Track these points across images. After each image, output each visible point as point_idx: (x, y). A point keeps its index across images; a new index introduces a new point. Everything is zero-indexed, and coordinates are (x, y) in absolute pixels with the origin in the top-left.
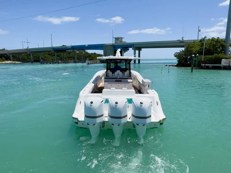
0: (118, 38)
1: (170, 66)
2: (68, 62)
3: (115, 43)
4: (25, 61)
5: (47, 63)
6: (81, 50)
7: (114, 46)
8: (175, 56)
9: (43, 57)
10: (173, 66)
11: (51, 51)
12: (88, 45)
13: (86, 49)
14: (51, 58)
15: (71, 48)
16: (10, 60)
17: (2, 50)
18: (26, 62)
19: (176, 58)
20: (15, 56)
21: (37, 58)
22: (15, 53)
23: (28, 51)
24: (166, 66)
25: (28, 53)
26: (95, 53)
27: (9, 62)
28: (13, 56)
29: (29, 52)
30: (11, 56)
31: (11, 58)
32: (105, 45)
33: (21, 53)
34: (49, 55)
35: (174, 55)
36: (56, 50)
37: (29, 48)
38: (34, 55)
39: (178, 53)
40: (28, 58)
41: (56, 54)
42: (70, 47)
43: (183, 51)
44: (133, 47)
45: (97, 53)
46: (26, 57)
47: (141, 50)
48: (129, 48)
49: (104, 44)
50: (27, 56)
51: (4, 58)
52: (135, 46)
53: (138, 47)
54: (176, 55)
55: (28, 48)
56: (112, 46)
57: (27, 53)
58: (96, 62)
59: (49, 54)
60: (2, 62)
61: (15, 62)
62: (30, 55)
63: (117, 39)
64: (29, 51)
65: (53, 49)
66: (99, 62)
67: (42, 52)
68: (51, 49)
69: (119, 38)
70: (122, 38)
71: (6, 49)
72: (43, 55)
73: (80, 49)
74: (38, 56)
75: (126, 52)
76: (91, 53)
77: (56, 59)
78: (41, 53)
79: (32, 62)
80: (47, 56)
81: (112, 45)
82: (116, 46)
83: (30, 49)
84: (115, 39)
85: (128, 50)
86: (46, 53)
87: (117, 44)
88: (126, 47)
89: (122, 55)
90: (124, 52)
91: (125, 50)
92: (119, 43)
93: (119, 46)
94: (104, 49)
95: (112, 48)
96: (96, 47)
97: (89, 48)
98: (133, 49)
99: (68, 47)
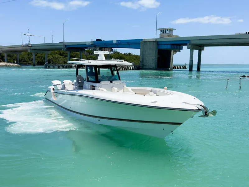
0: (165, 30)
3: (160, 37)
6: (106, 49)
9: (51, 57)
11: (61, 49)
12: (117, 41)
14: (62, 58)
15: (92, 44)
16: (4, 62)
20: (11, 55)
21: (42, 58)
22: (11, 51)
23: (29, 48)
24: (244, 76)
25: (29, 51)
26: (130, 54)
28: (8, 56)
30: (5, 55)
31: (5, 58)
32: (143, 41)
33: (20, 51)
36: (69, 48)
37: (30, 44)
40: (29, 59)
42: (90, 44)
44: (188, 44)
45: (133, 54)
46: (26, 57)
47: (203, 50)
48: (183, 46)
50: (28, 55)
52: (192, 42)
53: (198, 45)
56: (155, 43)
57: (27, 50)
59: (60, 53)
61: (10, 64)
62: (32, 54)
63: (163, 31)
64: (31, 47)
65: (64, 47)
67: (48, 50)
68: (62, 47)
69: (168, 30)
70: (171, 30)
72: (51, 54)
73: (105, 46)
74: (43, 56)
76: (125, 54)
78: (47, 52)
79: (34, 65)
80: (57, 56)
81: (154, 40)
82: (160, 43)
84: (161, 31)
85: (181, 49)
86: (56, 51)
87: (163, 40)
88: (178, 45)
89: (171, 58)
90: (174, 52)
91: (176, 49)
92: (166, 38)
93: (166, 43)
94: (141, 48)
95: (154, 47)
96: (129, 44)
97: (119, 46)
98: (188, 48)
99: (87, 44)
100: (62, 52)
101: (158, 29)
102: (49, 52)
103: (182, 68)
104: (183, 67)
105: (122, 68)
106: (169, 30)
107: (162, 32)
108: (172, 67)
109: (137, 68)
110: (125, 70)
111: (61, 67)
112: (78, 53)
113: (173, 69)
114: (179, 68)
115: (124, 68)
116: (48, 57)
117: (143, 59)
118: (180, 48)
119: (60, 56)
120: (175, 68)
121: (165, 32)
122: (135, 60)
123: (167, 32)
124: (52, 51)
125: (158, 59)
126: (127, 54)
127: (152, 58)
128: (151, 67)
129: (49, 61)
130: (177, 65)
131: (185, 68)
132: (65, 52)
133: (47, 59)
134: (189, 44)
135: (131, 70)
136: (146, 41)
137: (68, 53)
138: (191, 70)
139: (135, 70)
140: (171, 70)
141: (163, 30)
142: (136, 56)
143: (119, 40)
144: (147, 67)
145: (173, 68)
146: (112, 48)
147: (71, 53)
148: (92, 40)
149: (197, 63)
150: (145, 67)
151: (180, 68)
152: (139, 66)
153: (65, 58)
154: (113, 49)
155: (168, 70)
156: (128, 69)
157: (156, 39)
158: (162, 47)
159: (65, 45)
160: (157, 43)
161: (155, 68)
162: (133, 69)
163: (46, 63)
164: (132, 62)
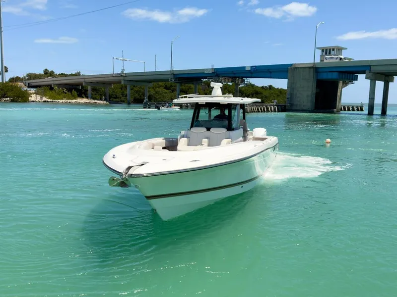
0: (330, 50)
3: (321, 61)
4: (117, 99)
9: (152, 92)
11: (166, 80)
12: (252, 67)
13: (246, 77)
15: (213, 73)
16: (87, 98)
17: (75, 75)
18: (117, 103)
20: (98, 88)
21: (140, 94)
22: (98, 83)
23: (122, 78)
25: (123, 83)
26: (271, 87)
27: (84, 100)
28: (94, 90)
29: (124, 80)
30: (89, 88)
31: (90, 92)
32: (293, 67)
33: (110, 83)
34: (166, 88)
36: (179, 78)
37: (124, 72)
38: (136, 89)
40: (123, 95)
41: (178, 87)
42: (211, 72)
44: (367, 72)
45: (276, 87)
46: (118, 92)
47: (392, 81)
48: (359, 75)
49: (292, 65)
50: (121, 89)
51: (74, 92)
52: (373, 68)
53: (383, 73)
55: (122, 72)
56: (312, 70)
57: (120, 82)
58: (267, 109)
59: (166, 86)
60: (70, 101)
61: (96, 101)
62: (126, 87)
63: (327, 51)
64: (125, 78)
65: (172, 76)
66: (275, 109)
67: (149, 81)
68: (169, 76)
69: (333, 50)
70: (340, 50)
71: (81, 74)
72: (153, 88)
74: (142, 91)
75: (350, 85)
76: (263, 87)
78: (148, 84)
79: (129, 104)
81: (311, 66)
82: (320, 70)
83: (127, 75)
84: (323, 51)
85: (355, 80)
86: (160, 83)
87: (325, 64)
88: (349, 73)
89: (339, 94)
90: (343, 84)
91: (347, 79)
93: (331, 69)
94: (288, 77)
95: (311, 75)
96: (270, 72)
97: (254, 75)
98: (367, 78)
99: (206, 72)
100: (168, 84)
101: (318, 48)
102: (151, 85)
103: (355, 109)
104: (357, 107)
105: (258, 109)
106: (335, 50)
107: (324, 53)
108: (340, 107)
109: (281, 109)
110: (262, 112)
112: (192, 86)
113: (341, 112)
114: (351, 109)
115: (261, 109)
116: (149, 91)
117: (291, 95)
118: (354, 78)
119: (166, 91)
120: (345, 110)
121: (330, 53)
122: (278, 96)
123: (332, 52)
124: (154, 83)
126: (266, 87)
127: (307, 93)
128: (304, 108)
129: (150, 98)
130: (347, 105)
131: (362, 110)
132: (173, 84)
133: (147, 94)
134: (369, 71)
135: (272, 111)
136: (297, 66)
137: (178, 85)
138: (371, 113)
139: (278, 111)
140: (338, 112)
141: (326, 50)
142: (281, 91)
143: (255, 66)
144: (298, 108)
145: (341, 110)
146: (243, 77)
147: (181, 86)
148: (213, 66)
149: (381, 103)
150: (294, 108)
151: (353, 110)
152: (285, 106)
154: (244, 80)
155: (333, 112)
156: (268, 111)
157: (314, 63)
158: (325, 76)
159: (174, 74)
160: (315, 69)
161: (310, 109)
162: (275, 111)
163: (145, 101)
164: (274, 100)
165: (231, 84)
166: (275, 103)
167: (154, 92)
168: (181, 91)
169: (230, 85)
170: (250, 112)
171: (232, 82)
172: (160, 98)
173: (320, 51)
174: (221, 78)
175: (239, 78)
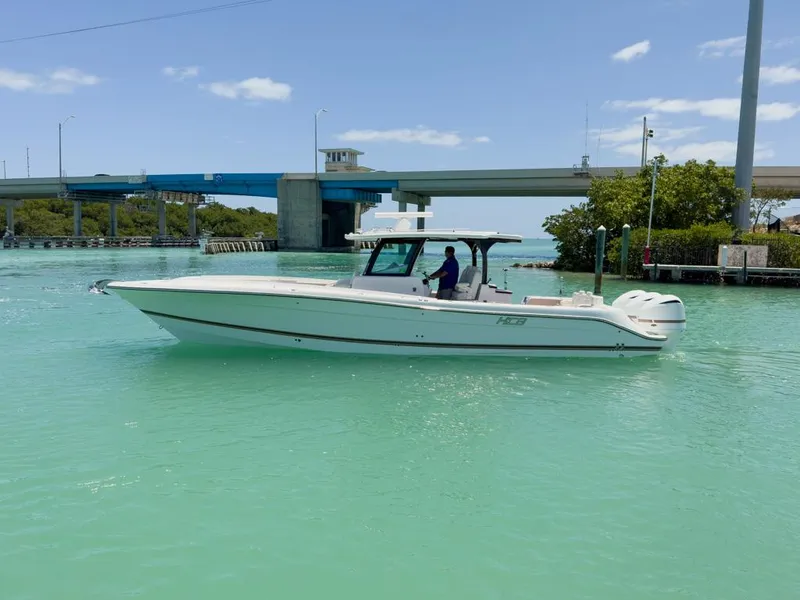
0: (339, 154)
1: (530, 266)
2: (128, 241)
3: (327, 171)
5: (32, 246)
6: (184, 195)
7: (320, 182)
8: (547, 230)
9: (24, 217)
10: (540, 267)
11: (52, 196)
13: (207, 193)
14: (58, 222)
15: (143, 183)
19: (552, 237)
24: (517, 266)
26: (252, 211)
32: (284, 177)
34: (53, 209)
35: (544, 225)
36: (79, 192)
39: (559, 216)
41: (77, 208)
42: (140, 182)
43: (575, 210)
44: (393, 189)
47: (428, 204)
48: (383, 195)
49: (282, 174)
52: (401, 184)
53: (417, 192)
54: (554, 225)
56: (314, 185)
58: (247, 246)
59: (53, 206)
63: (335, 156)
65: (64, 187)
66: (259, 246)
67: (17, 197)
68: (57, 189)
69: (344, 154)
70: (353, 154)
72: (26, 209)
73: (184, 190)
75: (371, 209)
76: (238, 210)
77: (76, 228)
78: (12, 201)
80: (44, 213)
82: (327, 185)
84: (329, 155)
85: (378, 202)
86: (41, 201)
87: (334, 177)
88: (371, 191)
89: (356, 221)
90: (361, 209)
91: (368, 200)
92: (341, 173)
93: (342, 185)
94: (279, 194)
95: (313, 193)
96: (248, 186)
97: (220, 189)
98: (393, 199)
99: (130, 182)
100: (58, 202)
101: (321, 151)
102: (20, 204)
105: (231, 247)
106: (347, 154)
107: (331, 159)
108: (359, 243)
109: (271, 246)
110: (238, 251)
111: (53, 245)
112: (107, 206)
113: (365, 250)
115: (236, 247)
116: (16, 216)
117: (284, 223)
118: (376, 199)
119: (52, 214)
121: (339, 159)
122: (266, 225)
123: (343, 158)
124: (28, 201)
125: (325, 223)
126: (244, 210)
127: (308, 221)
128: (307, 245)
129: (19, 230)
132: (67, 203)
133: (14, 222)
135: (255, 250)
137: (76, 204)
139: (266, 250)
141: (334, 154)
142: (269, 217)
143: (221, 175)
144: (297, 245)
145: (362, 247)
146: (201, 193)
147: (85, 206)
150: (291, 244)
152: (276, 242)
153: (66, 220)
154: (204, 197)
155: (349, 251)
156: (248, 250)
157: (316, 174)
158: (333, 195)
159: (67, 185)
160: (320, 184)
161: (316, 247)
162: (260, 250)
163: (7, 234)
164: (259, 231)
165: (181, 203)
166: (260, 237)
167: (28, 218)
168: (83, 216)
169: (180, 207)
170: (217, 252)
171: (181, 200)
172: (39, 228)
173: (324, 155)
174: (160, 193)
175: (194, 193)
